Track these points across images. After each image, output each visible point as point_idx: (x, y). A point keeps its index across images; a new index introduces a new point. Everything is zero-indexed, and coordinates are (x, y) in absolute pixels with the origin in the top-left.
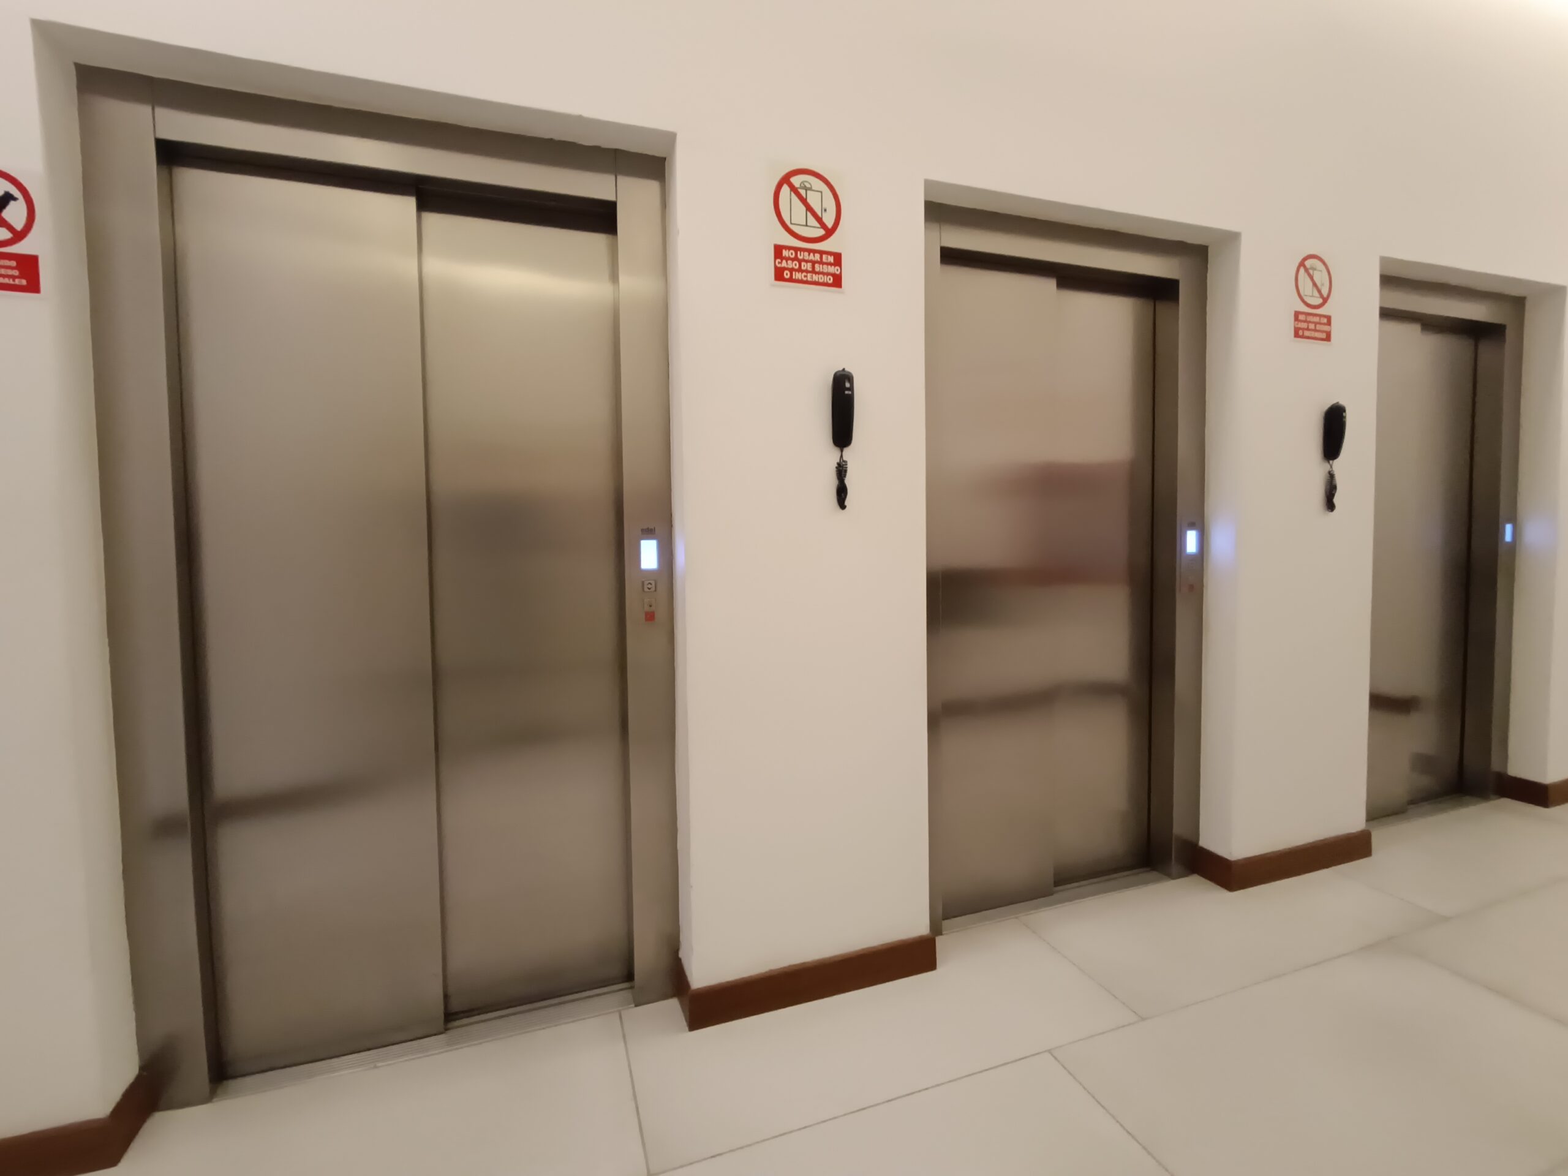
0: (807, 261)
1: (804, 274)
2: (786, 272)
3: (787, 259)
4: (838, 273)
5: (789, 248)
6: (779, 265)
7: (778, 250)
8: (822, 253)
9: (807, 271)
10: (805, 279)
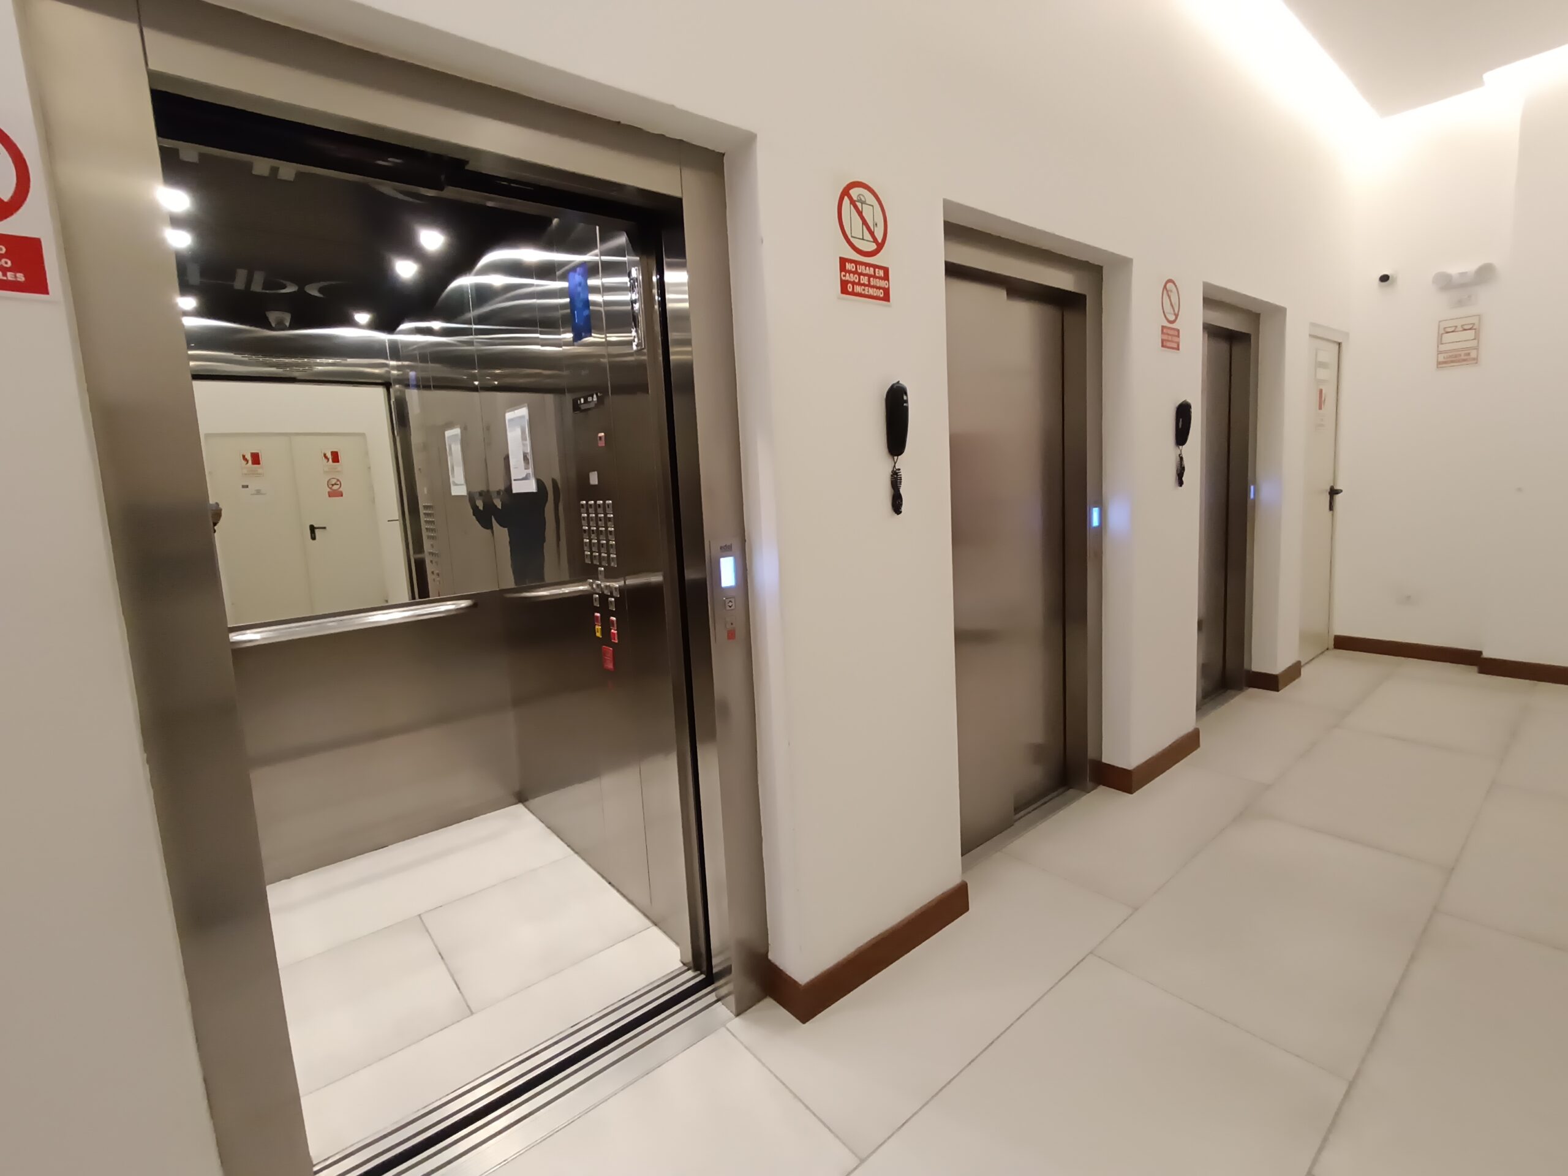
0: (865, 275)
1: (863, 287)
2: (850, 285)
3: (850, 272)
4: (887, 287)
5: (851, 261)
6: (844, 278)
7: (843, 261)
8: (875, 267)
9: (864, 285)
10: (863, 292)
